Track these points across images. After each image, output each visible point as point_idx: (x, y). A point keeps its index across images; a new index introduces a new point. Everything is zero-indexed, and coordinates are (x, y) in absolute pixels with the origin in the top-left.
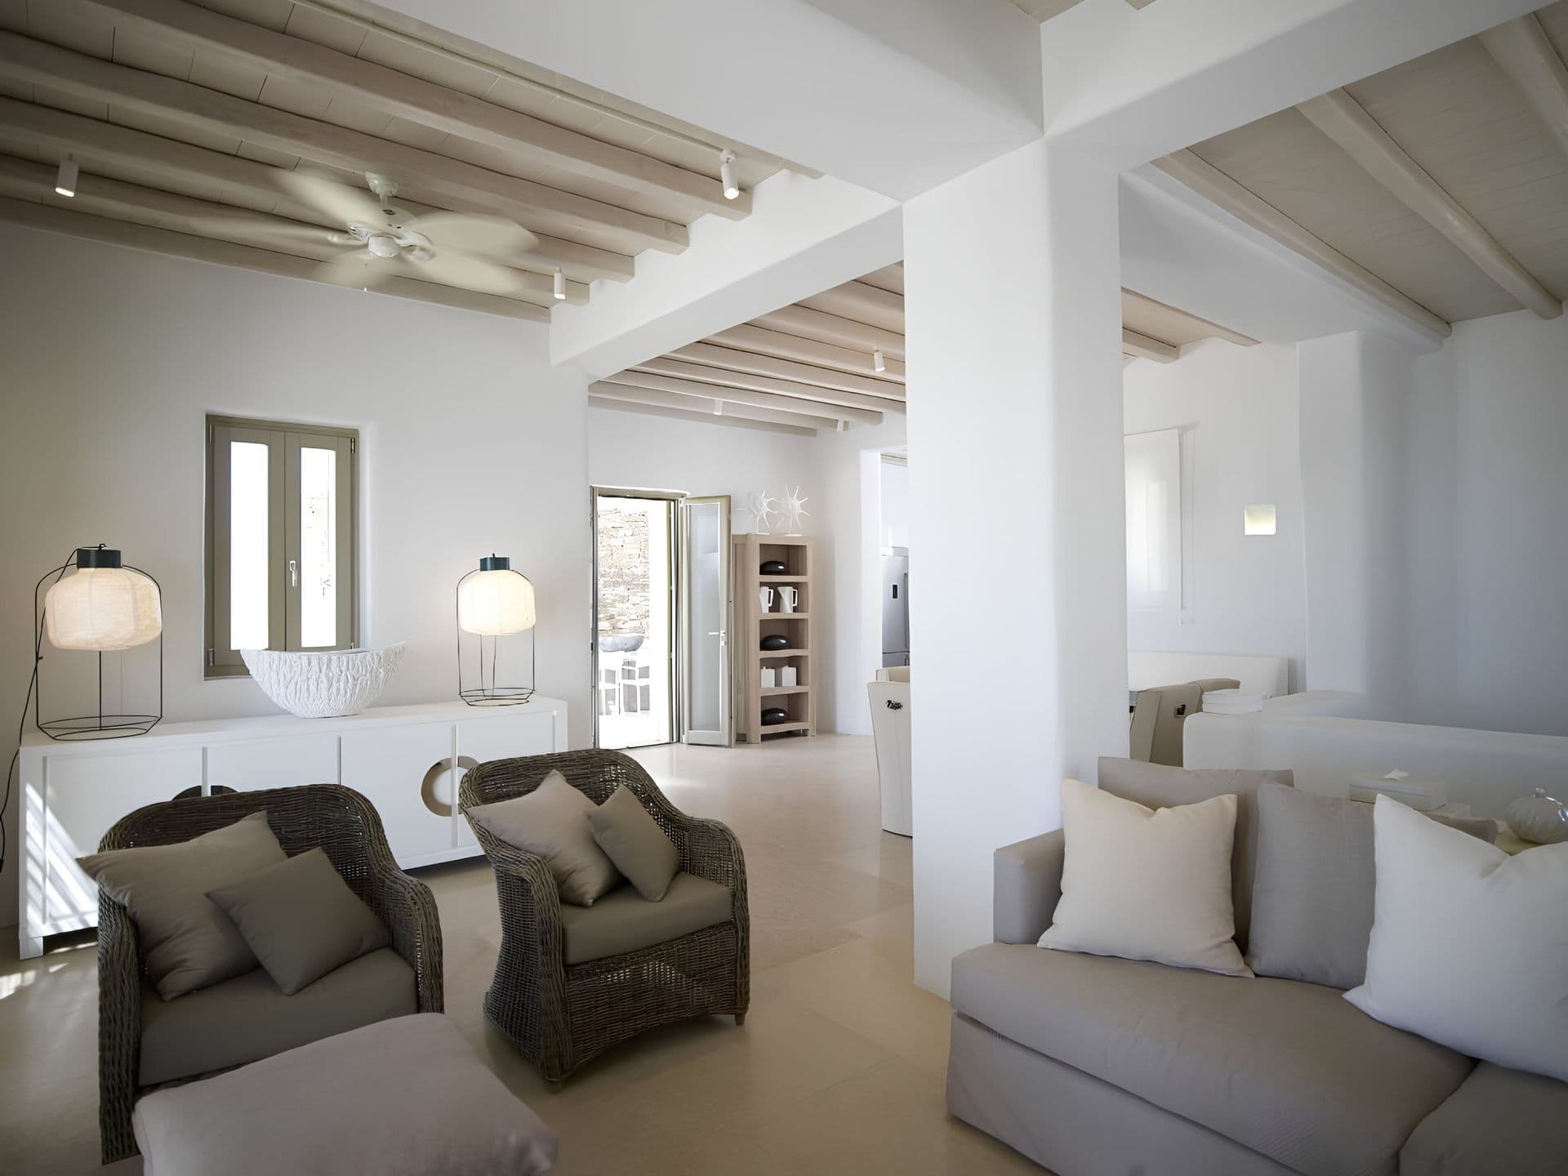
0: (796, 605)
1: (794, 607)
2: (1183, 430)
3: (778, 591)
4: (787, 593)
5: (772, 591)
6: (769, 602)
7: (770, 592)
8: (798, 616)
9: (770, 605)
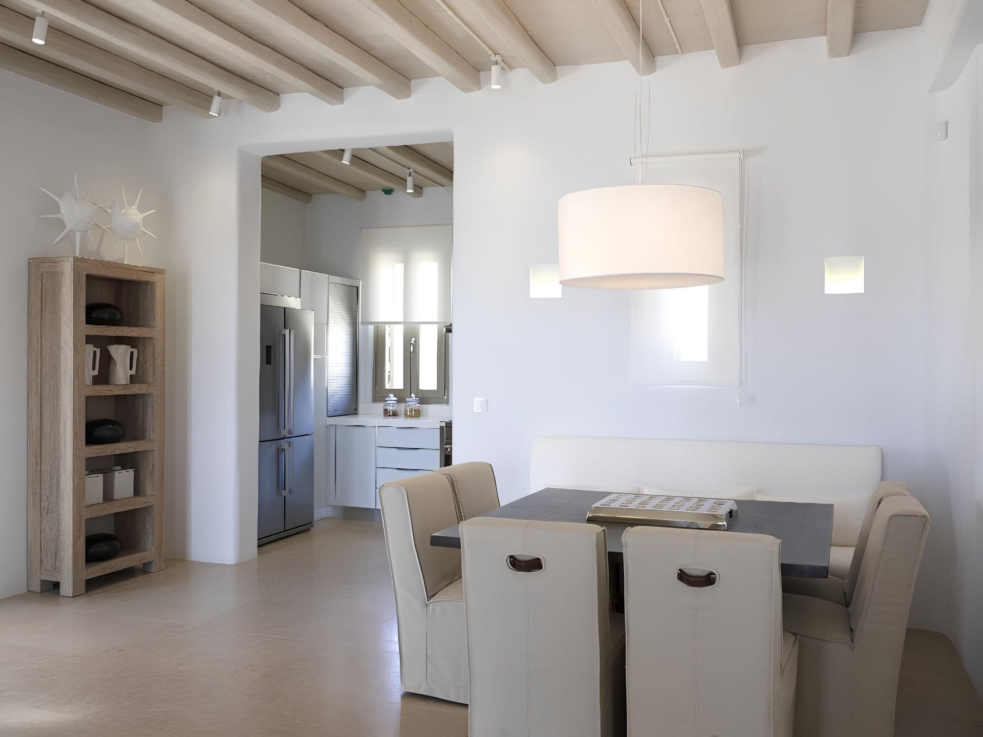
0: (133, 372)
1: (131, 376)
2: (746, 154)
3: (108, 351)
4: (120, 353)
5: (98, 351)
6: (94, 369)
7: (95, 352)
8: (135, 389)
9: (96, 373)
